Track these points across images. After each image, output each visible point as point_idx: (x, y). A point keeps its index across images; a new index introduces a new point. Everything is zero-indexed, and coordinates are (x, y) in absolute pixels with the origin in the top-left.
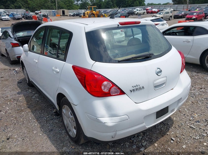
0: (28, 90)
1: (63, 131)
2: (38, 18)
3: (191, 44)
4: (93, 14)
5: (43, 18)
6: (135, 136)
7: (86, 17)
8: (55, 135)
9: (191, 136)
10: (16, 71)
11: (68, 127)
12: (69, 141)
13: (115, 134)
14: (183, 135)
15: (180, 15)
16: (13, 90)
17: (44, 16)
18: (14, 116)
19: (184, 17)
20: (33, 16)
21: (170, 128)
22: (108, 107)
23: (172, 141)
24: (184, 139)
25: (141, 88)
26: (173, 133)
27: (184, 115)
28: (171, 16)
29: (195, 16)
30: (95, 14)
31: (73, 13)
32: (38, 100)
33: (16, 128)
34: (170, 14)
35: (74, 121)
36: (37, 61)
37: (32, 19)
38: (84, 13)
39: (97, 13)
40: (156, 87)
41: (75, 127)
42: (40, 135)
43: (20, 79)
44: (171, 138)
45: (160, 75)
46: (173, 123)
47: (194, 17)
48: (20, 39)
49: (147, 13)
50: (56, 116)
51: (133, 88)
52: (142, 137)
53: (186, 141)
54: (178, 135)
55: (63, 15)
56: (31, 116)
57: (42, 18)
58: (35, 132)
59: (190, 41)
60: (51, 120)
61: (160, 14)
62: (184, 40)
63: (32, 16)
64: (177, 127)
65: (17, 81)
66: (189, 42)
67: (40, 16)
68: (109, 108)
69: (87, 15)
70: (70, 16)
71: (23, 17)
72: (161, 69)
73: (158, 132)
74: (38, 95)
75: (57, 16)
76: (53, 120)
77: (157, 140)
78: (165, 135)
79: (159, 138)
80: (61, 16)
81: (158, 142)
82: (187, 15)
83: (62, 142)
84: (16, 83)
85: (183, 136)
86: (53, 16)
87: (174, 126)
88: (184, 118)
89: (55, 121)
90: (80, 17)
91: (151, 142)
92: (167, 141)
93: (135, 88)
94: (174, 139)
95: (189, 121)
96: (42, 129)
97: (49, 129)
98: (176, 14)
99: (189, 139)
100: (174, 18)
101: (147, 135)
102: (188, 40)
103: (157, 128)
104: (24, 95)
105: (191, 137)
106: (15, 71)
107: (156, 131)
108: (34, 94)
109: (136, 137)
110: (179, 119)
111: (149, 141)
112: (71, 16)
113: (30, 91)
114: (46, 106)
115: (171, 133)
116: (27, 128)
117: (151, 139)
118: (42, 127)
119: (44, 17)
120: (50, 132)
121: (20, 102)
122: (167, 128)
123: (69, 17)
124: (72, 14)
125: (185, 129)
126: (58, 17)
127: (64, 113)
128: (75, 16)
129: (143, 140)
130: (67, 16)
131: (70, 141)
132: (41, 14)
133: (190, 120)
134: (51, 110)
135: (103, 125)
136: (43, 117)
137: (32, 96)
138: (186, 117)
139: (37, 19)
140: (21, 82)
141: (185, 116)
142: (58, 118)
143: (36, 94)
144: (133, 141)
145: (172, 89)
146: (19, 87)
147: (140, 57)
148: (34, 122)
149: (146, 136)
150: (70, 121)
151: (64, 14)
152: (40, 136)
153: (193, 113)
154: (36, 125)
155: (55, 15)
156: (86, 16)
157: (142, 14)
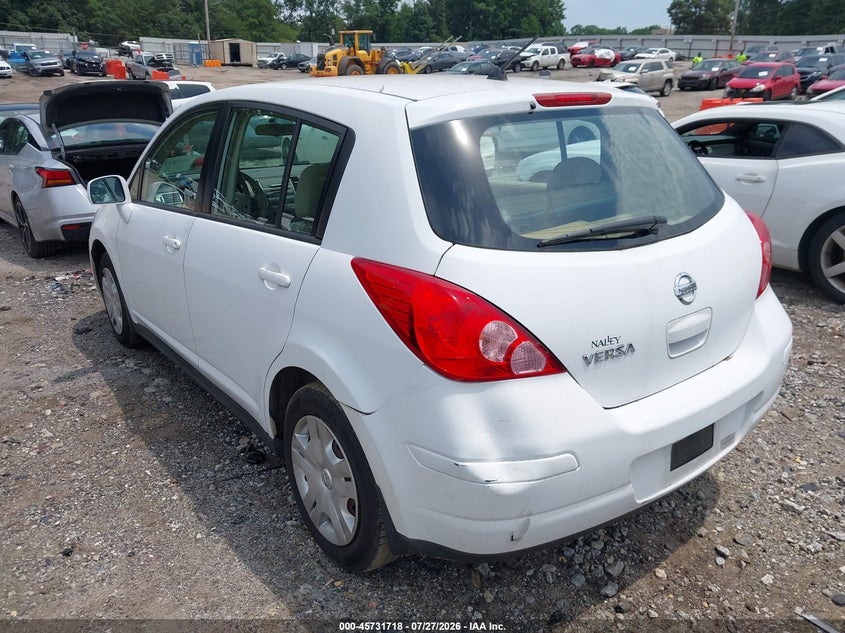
0: (123, 362)
1: (289, 523)
2: (129, 70)
3: (765, 190)
4: (357, 62)
5: (151, 70)
6: (576, 542)
7: (327, 73)
8: (257, 538)
9: (789, 539)
10: (59, 285)
11: (315, 504)
12: (319, 562)
13: (525, 527)
14: (759, 536)
15: (705, 76)
16: (60, 361)
17: (156, 62)
18: (79, 462)
19: (720, 85)
20: (109, 64)
21: (708, 512)
22: (501, 421)
23: (720, 561)
24: (764, 551)
25: (624, 349)
26: (719, 529)
27: (757, 461)
28: (669, 81)
29: (763, 80)
30: (366, 62)
31: (276, 55)
32: (167, 399)
33: (94, 512)
34: (667, 73)
35: (348, 479)
36: (179, 243)
37: (104, 75)
38: (321, 59)
39: (373, 59)
40: (673, 346)
41: (350, 501)
42: (199, 536)
43: (83, 317)
44: (716, 549)
45: (689, 303)
46: (716, 492)
47: (760, 87)
48: (77, 154)
49: (575, 66)
50: (252, 464)
51: (596, 350)
52: (605, 545)
53: (774, 560)
54: (740, 535)
55: (232, 60)
56: (147, 463)
57: (147, 73)
58: (175, 526)
59: (763, 178)
60: (232, 478)
61: (626, 70)
62: (739, 175)
63: (104, 63)
64: (735, 507)
65: (71, 324)
66: (759, 181)
67: (140, 63)
68: (502, 423)
69: (335, 64)
70: (261, 68)
71: (69, 65)
72: (695, 279)
73: (663, 524)
74: (167, 381)
75: (210, 66)
76: (240, 478)
77: (665, 557)
78: (691, 535)
79: (671, 548)
80: (223, 65)
81: (668, 561)
82: (730, 76)
83: (291, 563)
84: (69, 332)
85: (760, 542)
86: (190, 64)
87: (721, 503)
88: (755, 475)
89: (251, 483)
90: (303, 71)
91: (641, 561)
92: (702, 561)
93: (601, 349)
94: (726, 551)
95: (776, 484)
96: (201, 515)
97: (229, 515)
98: (689, 73)
99: (784, 552)
100: (679, 86)
101: (623, 538)
102: (755, 175)
103: (657, 509)
104: (111, 382)
105: (789, 542)
106: (53, 283)
107: (654, 523)
108: (151, 378)
109: (581, 543)
110: (737, 477)
111: (633, 560)
112: (266, 68)
113: (132, 365)
114: (203, 423)
115: (714, 528)
116: (140, 509)
117: (638, 552)
118: (202, 506)
119: (155, 70)
120: (237, 526)
121: (94, 407)
122: (695, 510)
123: (259, 72)
124: (270, 60)
125: (763, 515)
126: (215, 68)
127: (299, 448)
128: (284, 67)
129: (610, 554)
130: (251, 66)
131: (324, 561)
132: (143, 54)
133: (780, 481)
134: (227, 439)
135: (481, 489)
136: (200, 467)
137: (143, 386)
138: (763, 471)
139: (127, 75)
140: (88, 331)
141: (758, 466)
142: (260, 473)
143: (157, 377)
144: (571, 559)
145: (727, 359)
146: (83, 349)
147: (618, 232)
148: (166, 487)
149: (619, 542)
150: (327, 478)
151: (238, 59)
152: (197, 540)
153: (791, 455)
154: (175, 498)
155: (199, 62)
156: (330, 70)
157: (555, 67)
